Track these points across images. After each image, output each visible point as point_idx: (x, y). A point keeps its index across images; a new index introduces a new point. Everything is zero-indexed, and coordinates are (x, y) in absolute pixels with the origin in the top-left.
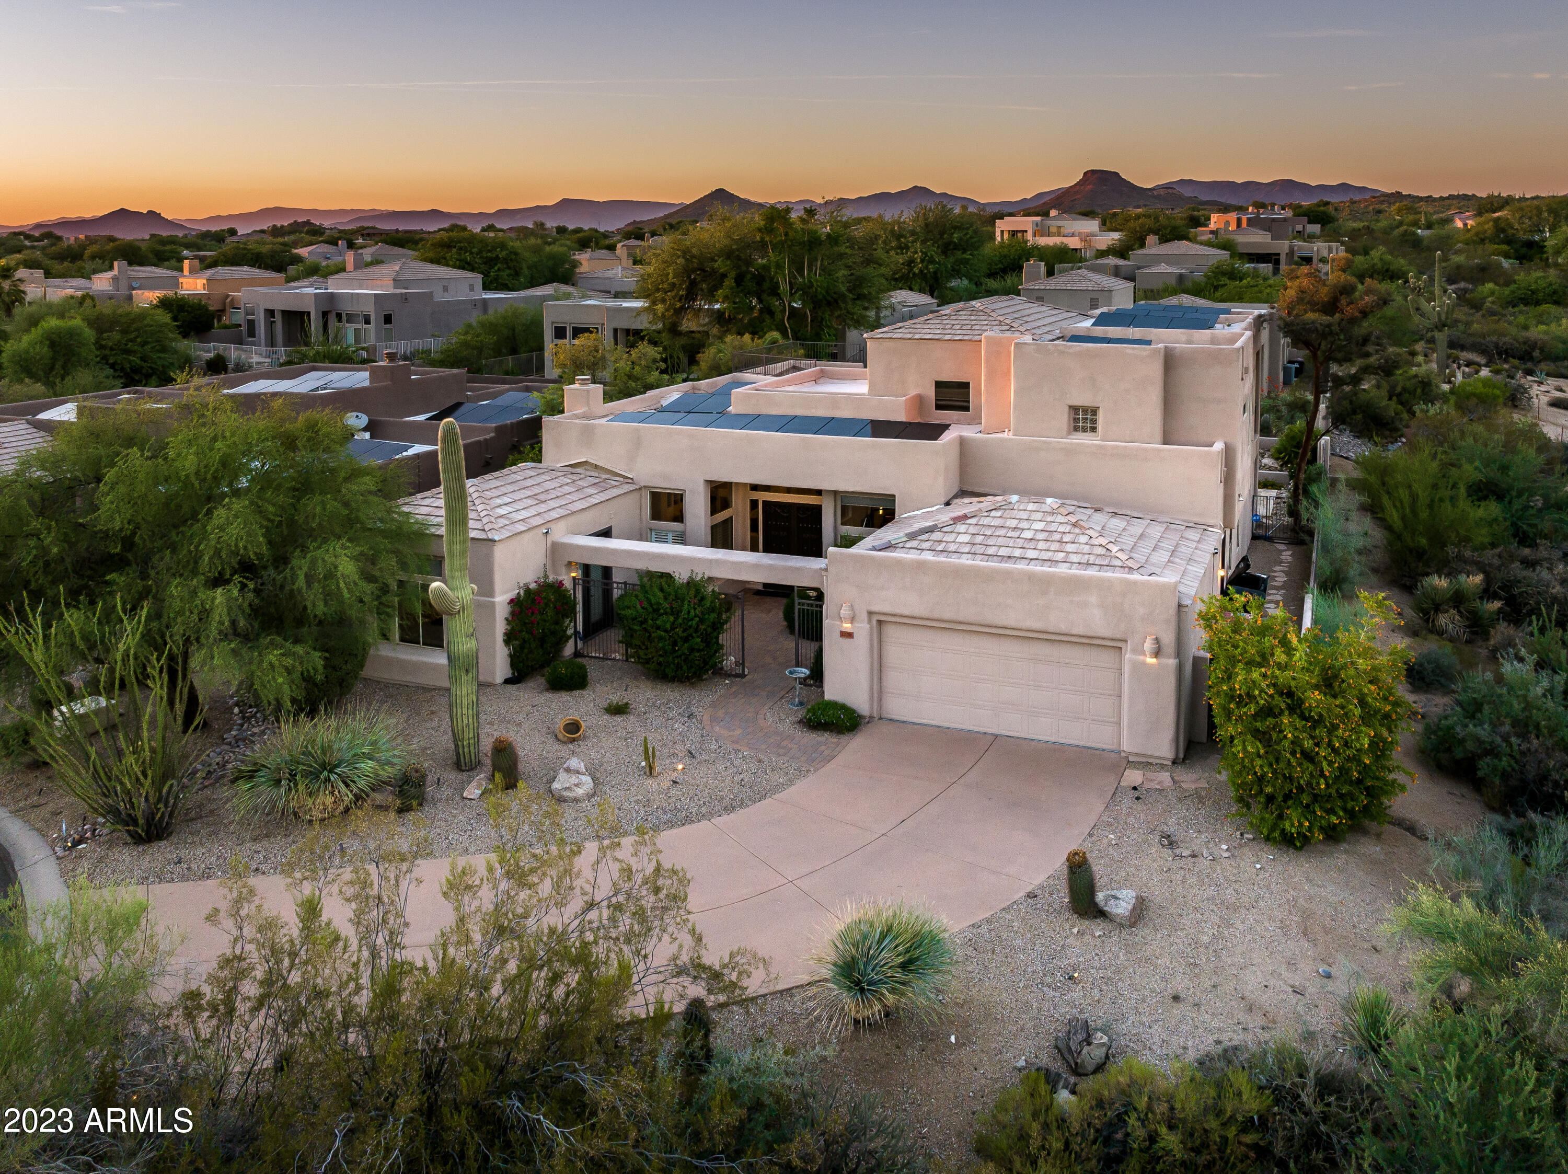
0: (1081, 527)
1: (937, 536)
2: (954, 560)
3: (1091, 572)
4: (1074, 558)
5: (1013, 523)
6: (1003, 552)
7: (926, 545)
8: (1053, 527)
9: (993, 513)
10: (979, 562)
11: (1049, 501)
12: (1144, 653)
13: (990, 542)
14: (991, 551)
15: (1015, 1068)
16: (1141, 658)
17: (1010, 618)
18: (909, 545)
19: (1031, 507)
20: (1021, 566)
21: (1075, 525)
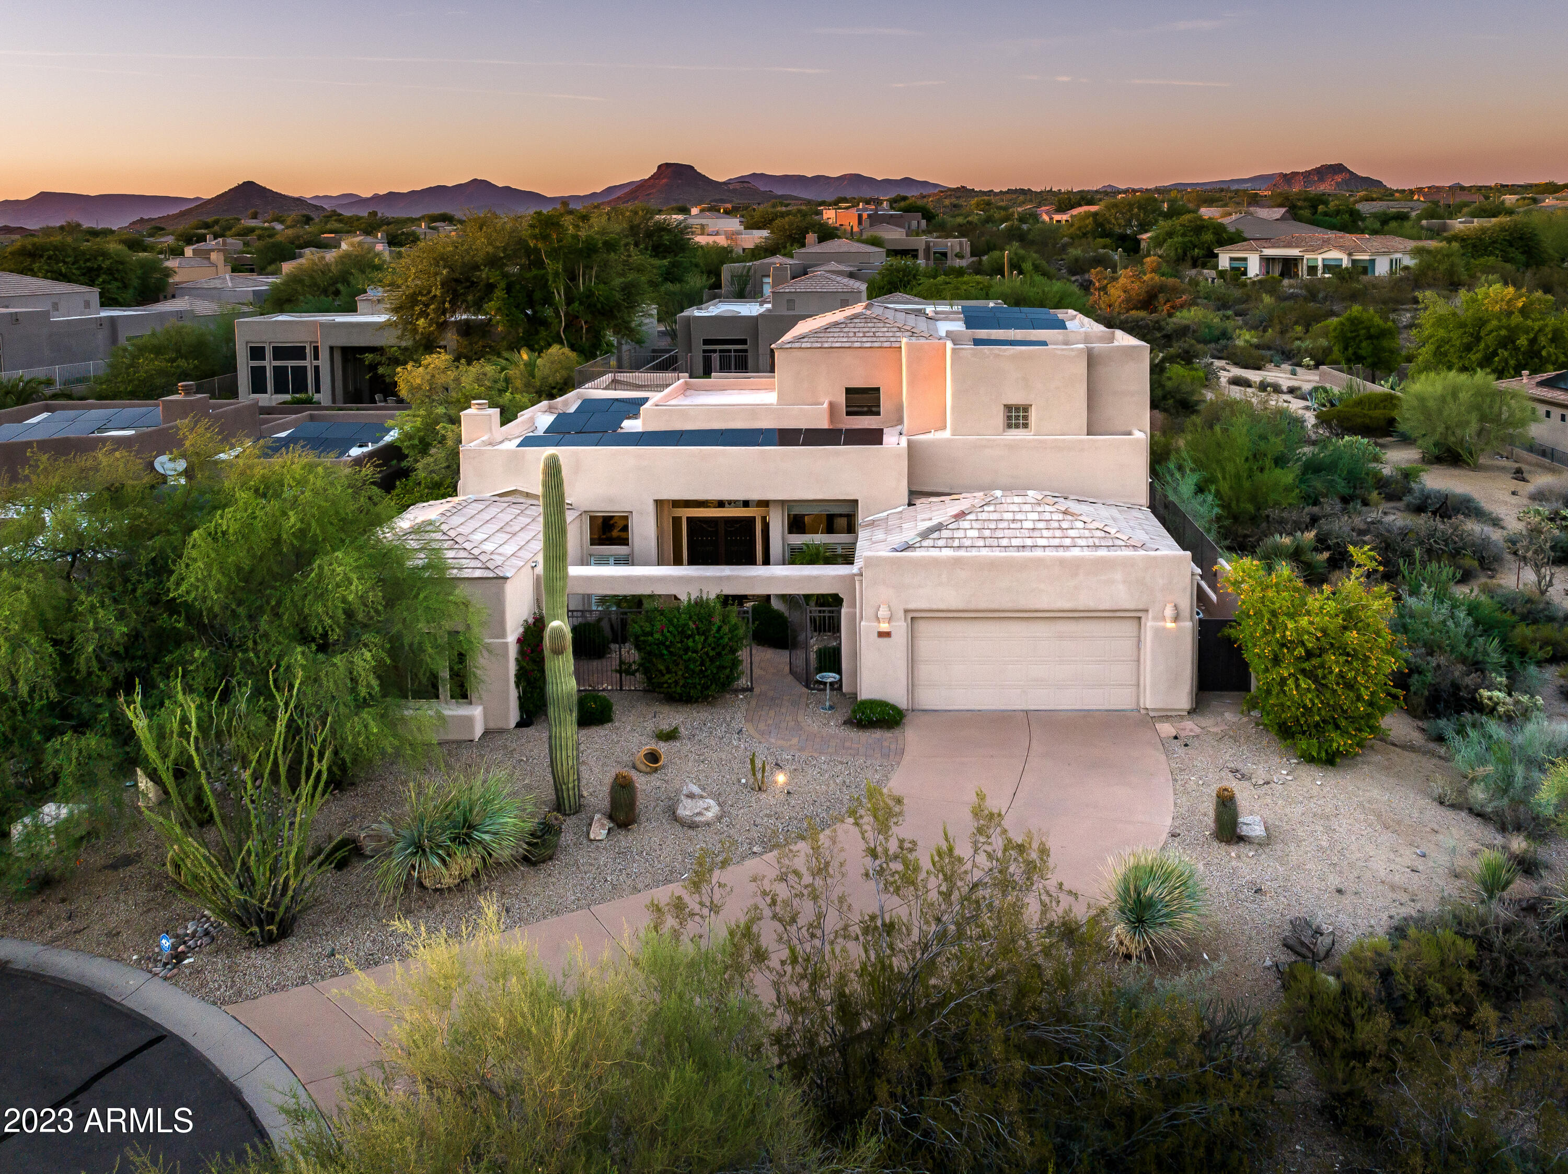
0: (1072, 515)
1: (945, 533)
2: (974, 553)
3: (1102, 553)
4: (1081, 542)
5: (1009, 516)
6: (1015, 542)
7: (941, 543)
8: (1047, 516)
9: (986, 508)
10: (997, 553)
11: (1030, 493)
12: (1164, 619)
13: (999, 534)
14: (1004, 542)
15: (1265, 968)
16: (1161, 624)
17: (1043, 602)
18: (925, 543)
19: (1017, 499)
20: (1039, 553)
21: (1065, 513)
